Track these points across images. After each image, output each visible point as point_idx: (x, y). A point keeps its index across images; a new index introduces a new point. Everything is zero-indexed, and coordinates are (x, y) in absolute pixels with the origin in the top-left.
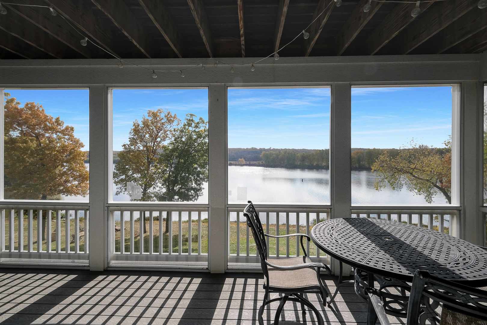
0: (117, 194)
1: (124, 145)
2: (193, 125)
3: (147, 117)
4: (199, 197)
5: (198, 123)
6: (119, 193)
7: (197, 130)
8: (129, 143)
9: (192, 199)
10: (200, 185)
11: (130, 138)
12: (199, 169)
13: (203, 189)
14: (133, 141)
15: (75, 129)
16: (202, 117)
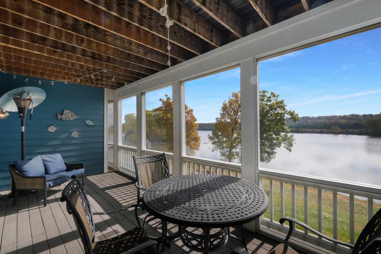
0: (212, 151)
1: (217, 119)
2: (266, 99)
3: (232, 98)
4: (272, 160)
5: (270, 97)
6: (214, 151)
7: (269, 104)
8: (220, 117)
9: (265, 160)
10: (272, 149)
11: (220, 114)
12: (274, 136)
13: (276, 153)
14: (223, 115)
15: (193, 110)
16: (273, 92)
